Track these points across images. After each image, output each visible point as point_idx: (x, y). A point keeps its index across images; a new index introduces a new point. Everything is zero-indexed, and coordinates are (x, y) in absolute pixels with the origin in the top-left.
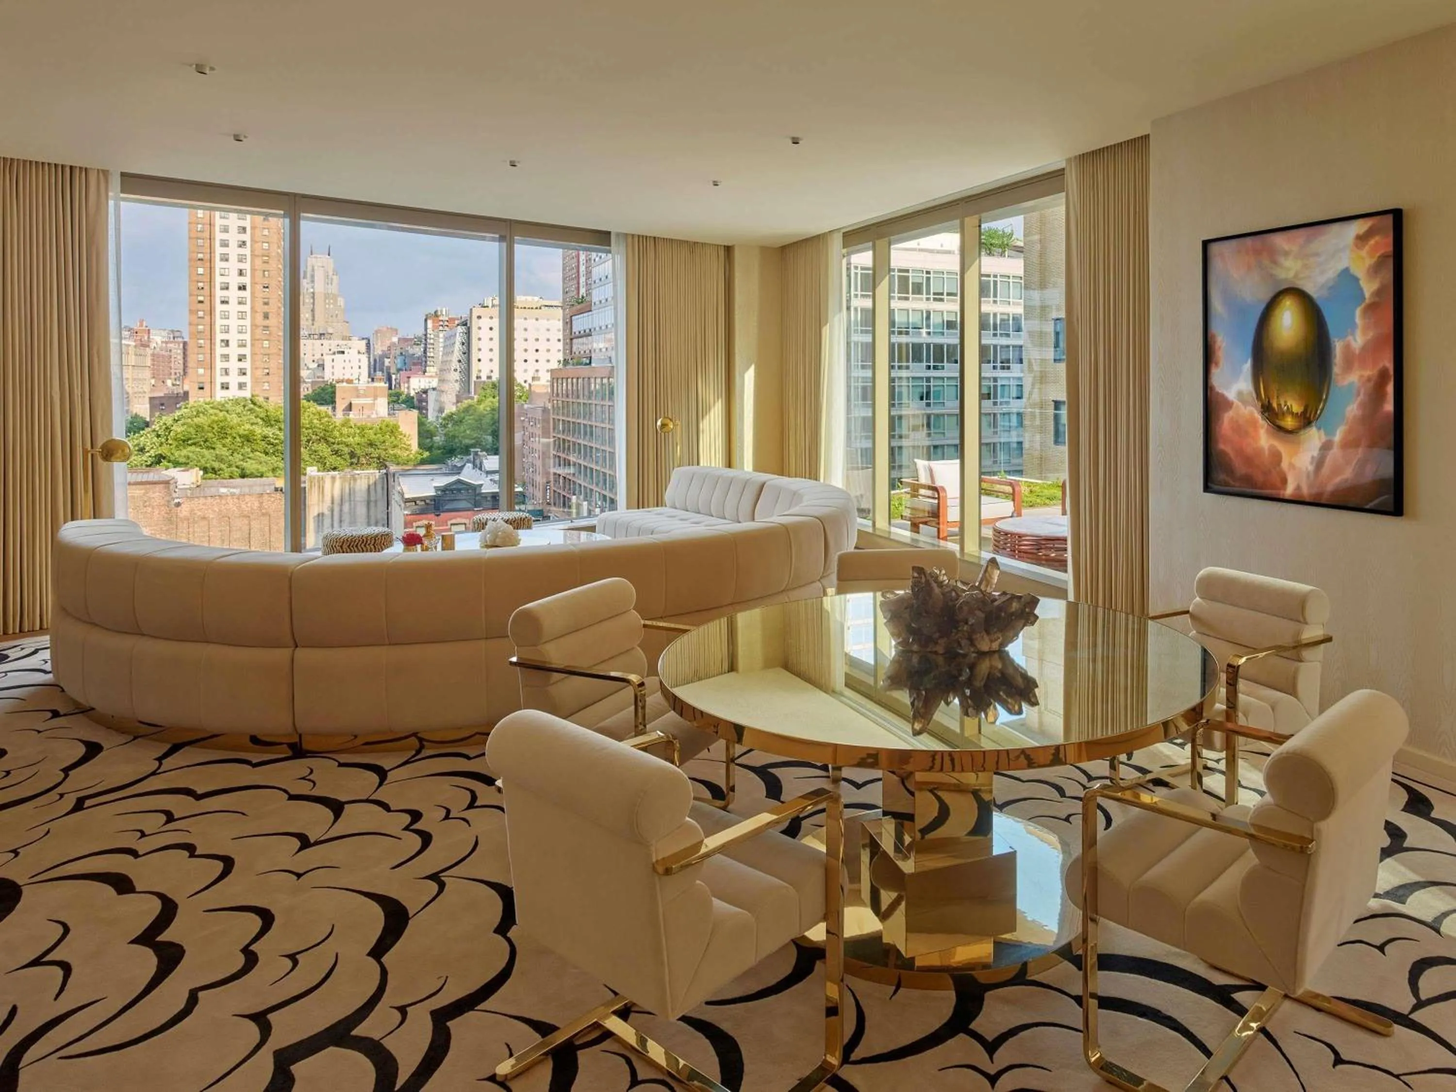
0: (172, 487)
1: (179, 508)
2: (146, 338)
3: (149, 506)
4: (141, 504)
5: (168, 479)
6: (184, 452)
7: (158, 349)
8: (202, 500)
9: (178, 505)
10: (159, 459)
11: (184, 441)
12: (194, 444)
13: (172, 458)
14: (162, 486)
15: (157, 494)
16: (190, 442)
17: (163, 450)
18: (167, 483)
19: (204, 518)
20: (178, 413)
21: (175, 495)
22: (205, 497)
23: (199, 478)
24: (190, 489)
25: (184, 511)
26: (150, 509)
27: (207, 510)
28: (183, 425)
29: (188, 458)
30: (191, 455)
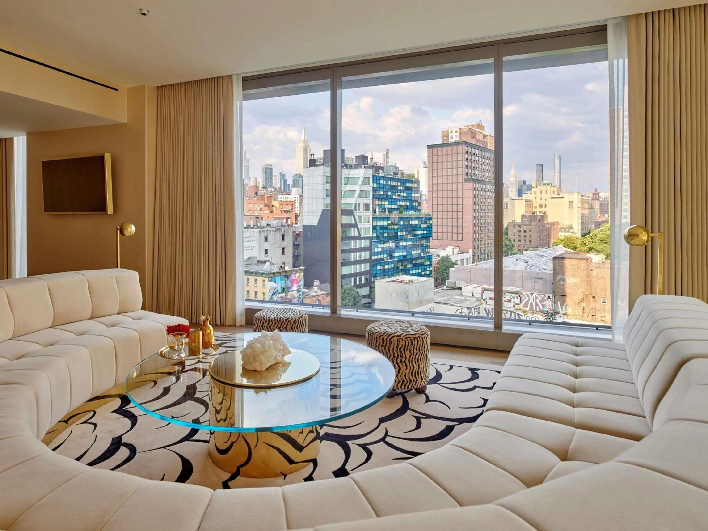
0: (589, 261)
1: (592, 272)
2: (598, 196)
3: (580, 269)
4: (576, 267)
5: (587, 258)
6: (601, 247)
7: (602, 201)
8: (602, 270)
9: (592, 270)
10: (591, 249)
11: (601, 241)
12: (606, 243)
13: (596, 249)
14: (585, 260)
15: (583, 264)
16: (604, 242)
17: (592, 245)
18: (587, 259)
19: (603, 277)
20: (601, 229)
21: (590, 265)
22: (604, 268)
23: (604, 259)
24: (599, 263)
25: (594, 273)
26: (580, 271)
27: (605, 274)
28: (602, 234)
29: (603, 249)
30: (604, 248)
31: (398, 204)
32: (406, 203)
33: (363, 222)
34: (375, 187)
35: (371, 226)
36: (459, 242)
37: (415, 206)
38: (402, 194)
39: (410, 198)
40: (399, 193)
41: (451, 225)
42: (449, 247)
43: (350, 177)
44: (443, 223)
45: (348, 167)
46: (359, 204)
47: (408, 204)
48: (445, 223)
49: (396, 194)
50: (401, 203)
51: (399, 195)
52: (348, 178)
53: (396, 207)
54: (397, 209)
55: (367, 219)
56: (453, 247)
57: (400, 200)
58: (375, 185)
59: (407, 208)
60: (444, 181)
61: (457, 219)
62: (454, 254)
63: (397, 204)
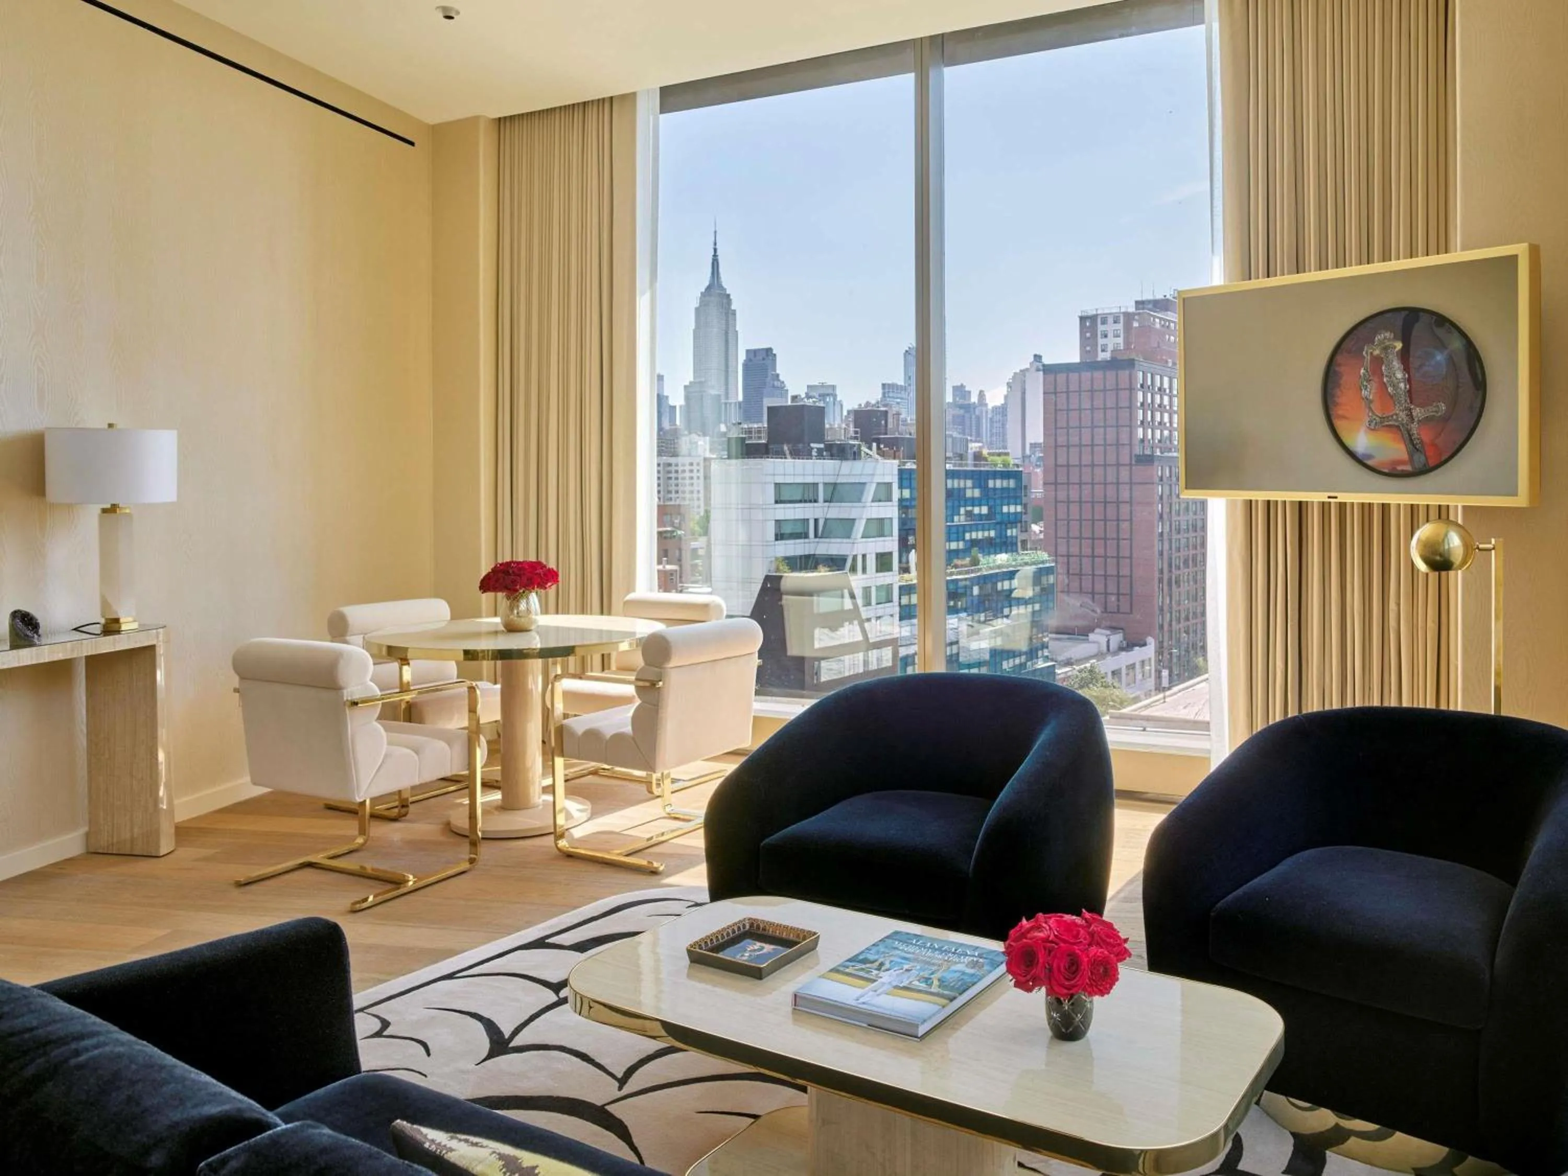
31: (967, 536)
32: (986, 534)
33: (874, 601)
34: (907, 499)
35: (897, 609)
36: (1122, 615)
37: (1012, 537)
38: (976, 510)
39: (998, 518)
40: (969, 508)
41: (1103, 573)
42: (1097, 630)
43: (839, 481)
44: (1083, 567)
45: (835, 451)
46: (864, 556)
47: (992, 534)
48: (1087, 568)
49: (962, 510)
50: (974, 535)
51: (969, 514)
52: (835, 484)
53: (961, 545)
54: (964, 551)
55: (883, 594)
56: (1108, 632)
57: (971, 529)
58: (907, 493)
59: (991, 546)
60: (1084, 457)
61: (1118, 557)
62: (1111, 648)
63: (964, 539)
